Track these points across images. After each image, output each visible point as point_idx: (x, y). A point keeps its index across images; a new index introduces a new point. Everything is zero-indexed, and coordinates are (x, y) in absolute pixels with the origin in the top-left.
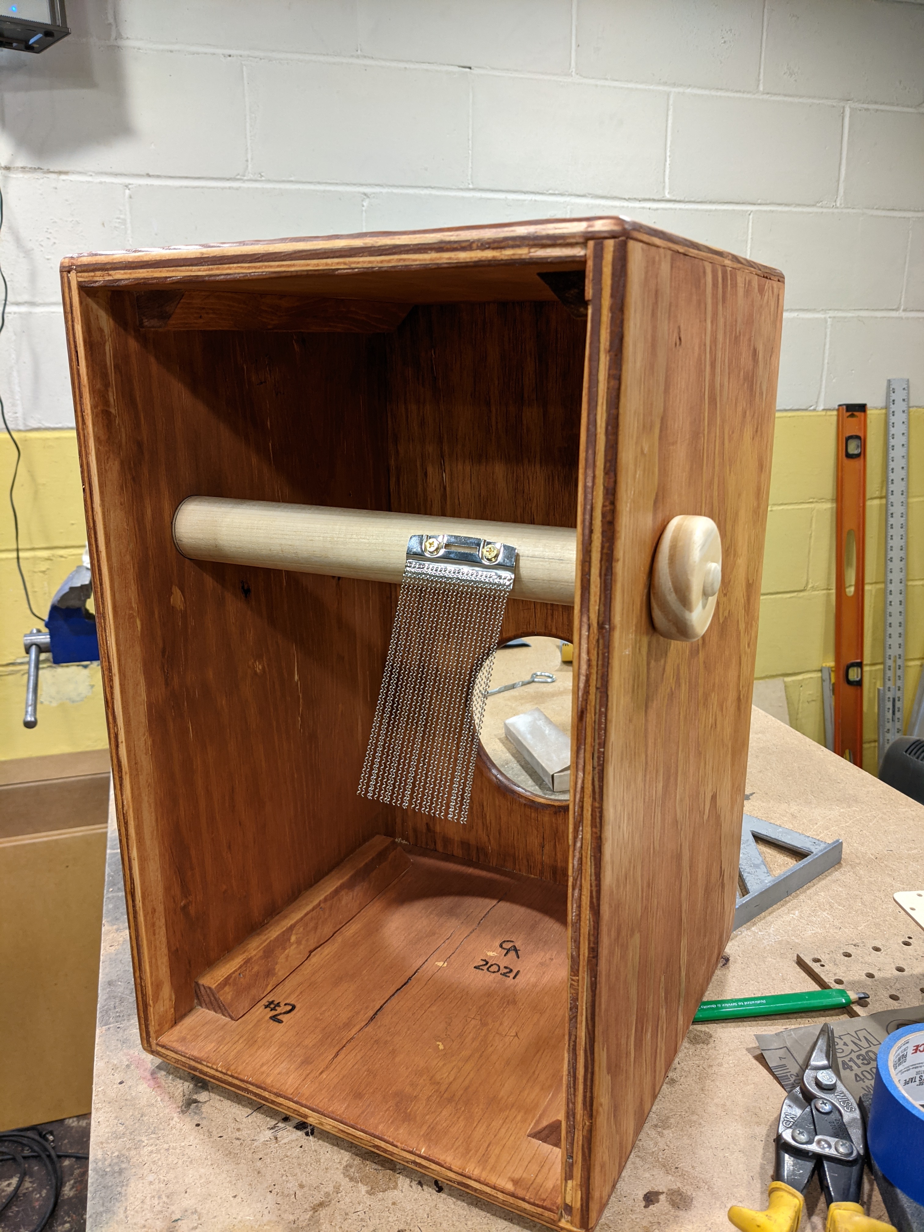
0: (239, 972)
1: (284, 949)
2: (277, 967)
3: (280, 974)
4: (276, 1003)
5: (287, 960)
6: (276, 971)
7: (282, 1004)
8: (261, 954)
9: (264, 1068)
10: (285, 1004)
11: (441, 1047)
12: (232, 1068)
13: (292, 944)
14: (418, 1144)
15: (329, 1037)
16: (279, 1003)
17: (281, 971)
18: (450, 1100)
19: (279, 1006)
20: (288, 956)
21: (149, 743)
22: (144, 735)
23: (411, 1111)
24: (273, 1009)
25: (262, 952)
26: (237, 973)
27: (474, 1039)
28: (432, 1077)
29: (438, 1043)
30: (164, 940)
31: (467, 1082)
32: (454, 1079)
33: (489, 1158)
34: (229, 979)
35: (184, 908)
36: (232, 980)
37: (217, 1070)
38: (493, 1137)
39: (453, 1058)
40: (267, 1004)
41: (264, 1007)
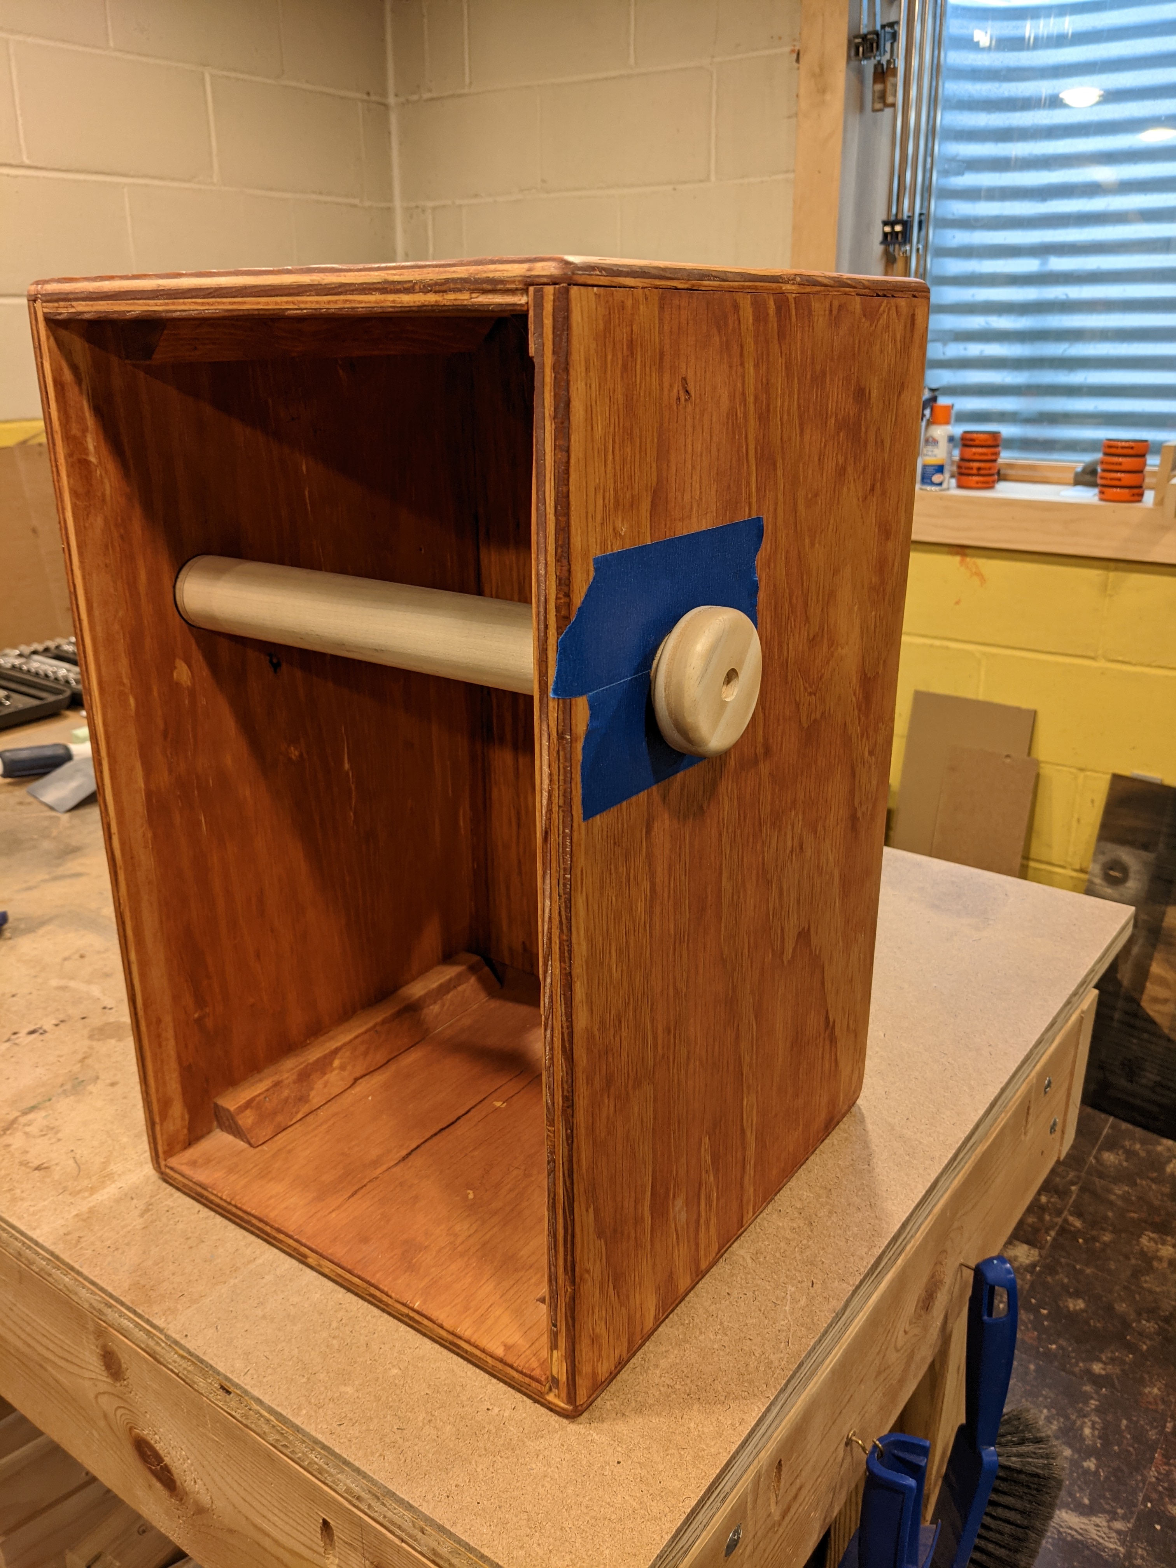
0: (265, 1095)
1: (324, 1073)
2: (313, 1093)
3: (315, 1101)
5: (325, 1086)
6: (311, 1097)
8: (295, 1077)
9: (272, 1201)
11: (471, 1196)
12: (238, 1197)
13: (333, 1070)
14: (414, 1297)
15: (350, 1174)
17: (316, 1099)
18: (463, 1253)
20: (327, 1082)
21: (149, 835)
22: (142, 826)
23: (416, 1262)
25: (296, 1075)
26: (262, 1097)
27: (511, 1190)
28: (451, 1228)
29: (469, 1191)
30: (173, 1053)
31: (488, 1236)
33: (487, 1319)
34: (252, 1102)
35: (199, 1021)
36: (255, 1102)
37: (221, 1199)
38: (498, 1297)
39: (481, 1210)
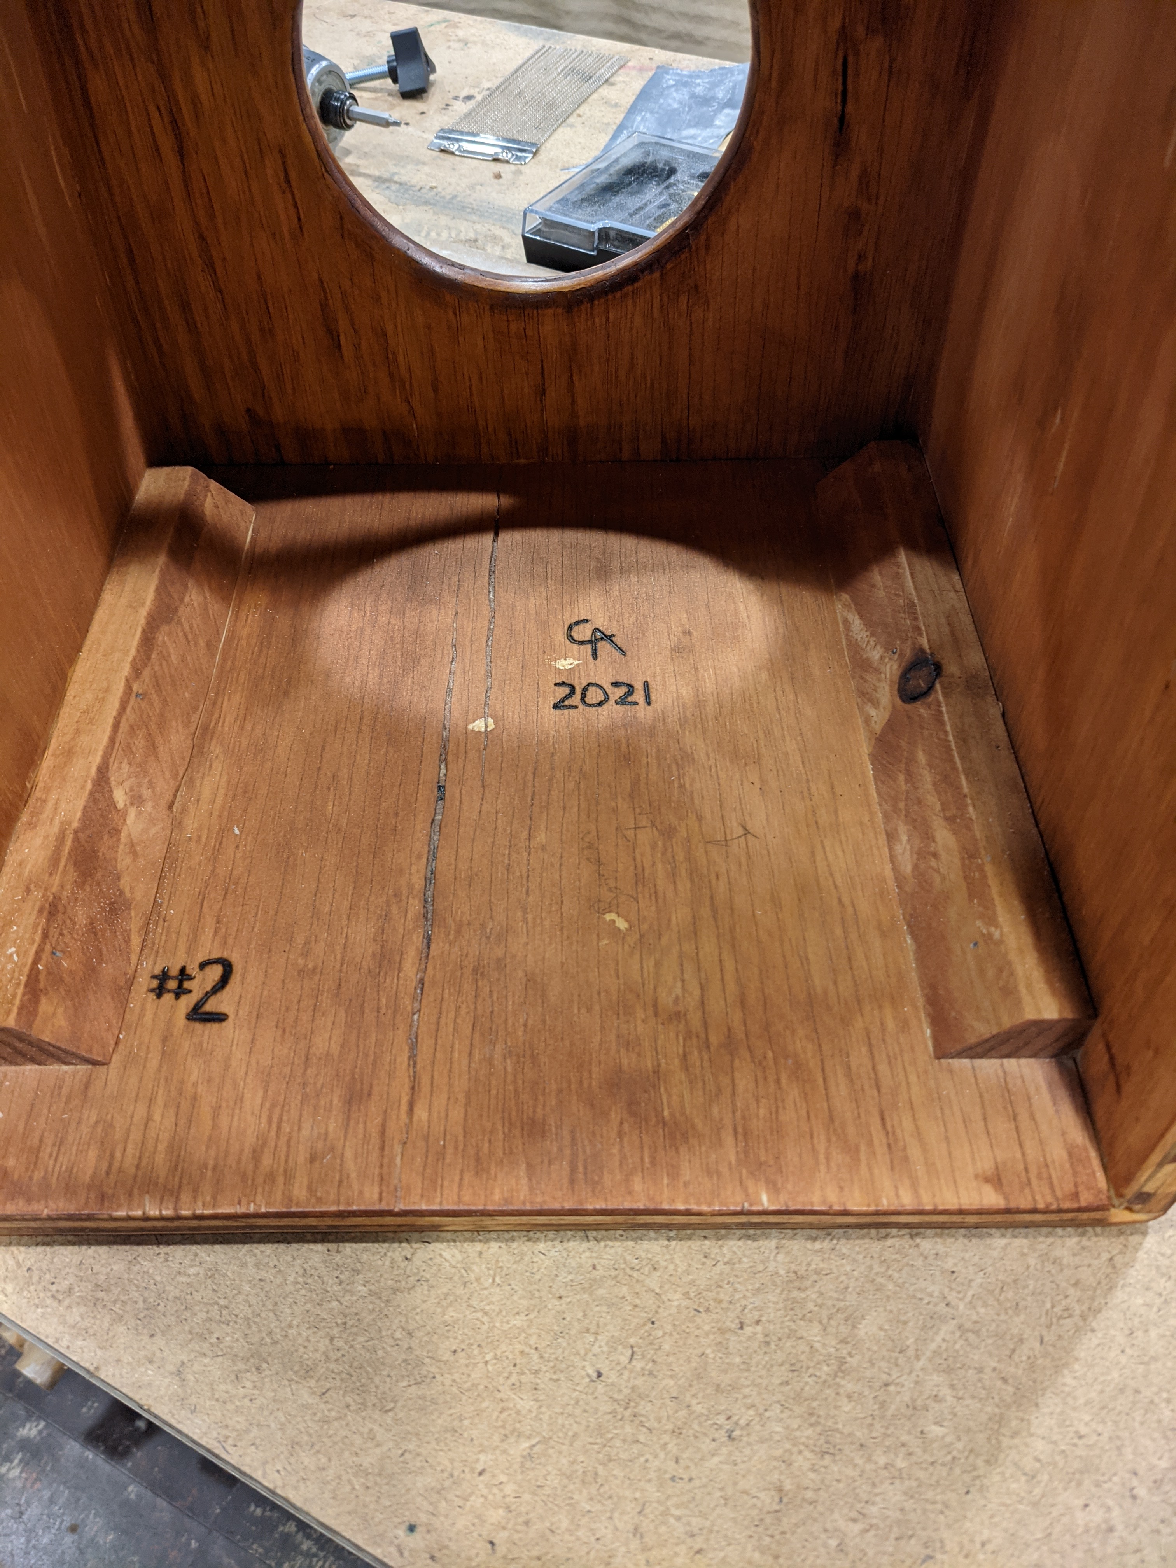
0: (48, 948)
1: (116, 832)
2: (125, 883)
3: (139, 895)
4: (174, 972)
5: (135, 854)
6: (128, 893)
7: (193, 969)
8: (72, 875)
10: (203, 966)
11: (622, 924)
13: (124, 814)
15: (362, 1006)
16: (183, 970)
17: (138, 889)
18: (730, 1044)
19: (190, 978)
20: (132, 845)
23: (672, 1114)
24: (180, 992)
25: (71, 869)
26: (45, 956)
27: (673, 876)
28: (655, 1006)
29: (609, 917)
31: (732, 987)
32: (702, 989)
33: (905, 1148)
34: (37, 981)
36: (42, 978)
37: (146, 1219)
38: (875, 1092)
39: (664, 941)
40: (155, 983)
41: (152, 996)
